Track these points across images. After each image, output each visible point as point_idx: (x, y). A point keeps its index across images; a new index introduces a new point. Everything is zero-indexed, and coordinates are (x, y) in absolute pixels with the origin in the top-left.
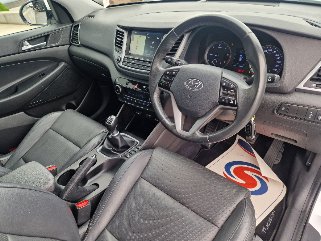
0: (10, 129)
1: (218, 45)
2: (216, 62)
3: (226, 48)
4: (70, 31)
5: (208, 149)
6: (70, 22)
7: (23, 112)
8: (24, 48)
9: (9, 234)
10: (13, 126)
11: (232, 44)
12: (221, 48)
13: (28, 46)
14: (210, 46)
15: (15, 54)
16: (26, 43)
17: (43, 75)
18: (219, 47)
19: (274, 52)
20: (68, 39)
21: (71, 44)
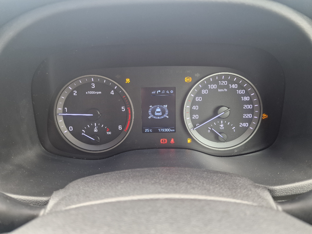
1: (87, 86)
2: (96, 131)
3: (112, 93)
11: (128, 80)
12: (98, 93)
14: (66, 93)
18: (93, 93)
19: (234, 86)
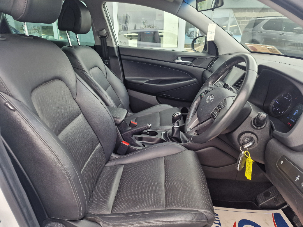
0: (143, 101)
4: (211, 60)
5: (258, 206)
6: (216, 54)
7: (155, 97)
8: (177, 61)
9: (83, 113)
10: (146, 101)
13: (180, 60)
15: (170, 62)
16: (180, 58)
17: (179, 80)
18: (286, 98)
20: (208, 65)
21: (207, 69)
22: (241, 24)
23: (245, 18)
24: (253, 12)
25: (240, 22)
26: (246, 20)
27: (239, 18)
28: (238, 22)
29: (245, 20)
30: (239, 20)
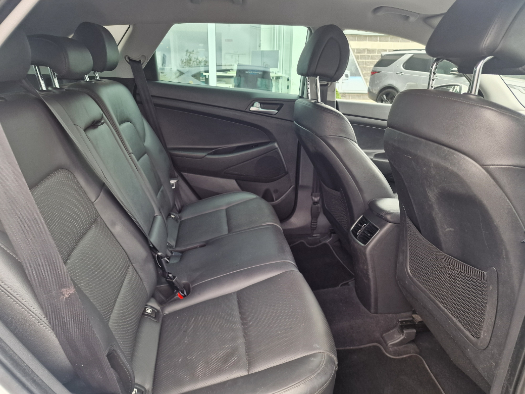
22: (361, 59)
23: (366, 51)
24: (377, 41)
25: (358, 56)
26: (368, 53)
27: (357, 49)
28: (355, 56)
29: (366, 54)
30: (357, 53)
